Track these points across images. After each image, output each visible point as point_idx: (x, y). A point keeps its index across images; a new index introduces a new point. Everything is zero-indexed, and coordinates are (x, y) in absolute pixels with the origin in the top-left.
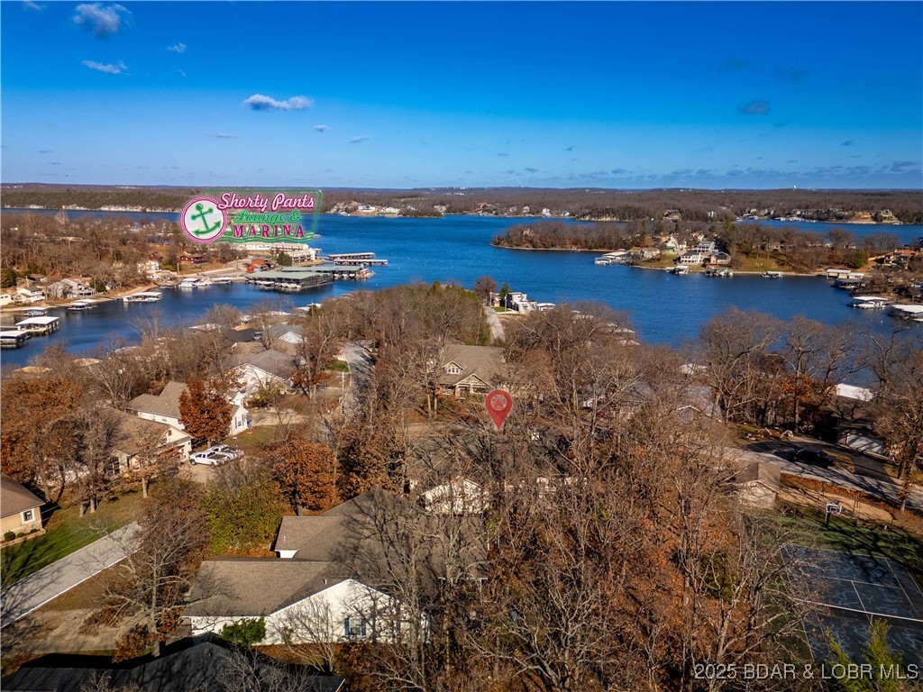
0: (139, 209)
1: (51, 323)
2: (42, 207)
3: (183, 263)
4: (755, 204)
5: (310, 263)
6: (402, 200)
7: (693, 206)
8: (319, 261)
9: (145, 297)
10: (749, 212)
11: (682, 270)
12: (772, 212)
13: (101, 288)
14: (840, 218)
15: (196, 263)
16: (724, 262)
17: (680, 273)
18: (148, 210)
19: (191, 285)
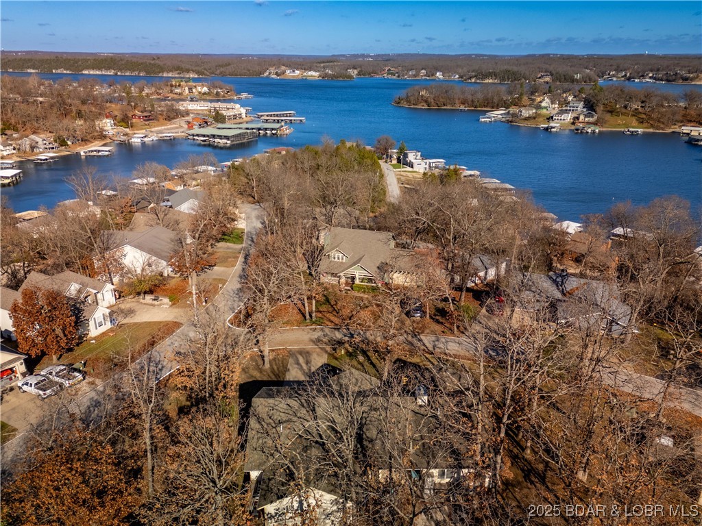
0: (111, 72)
1: (15, 175)
2: (37, 71)
3: (134, 120)
4: (615, 67)
5: (241, 120)
6: (322, 65)
7: (562, 69)
8: (248, 119)
9: (99, 151)
10: (609, 75)
11: (554, 128)
12: (628, 75)
13: (63, 143)
14: (686, 79)
15: (145, 120)
16: (591, 120)
17: (553, 130)
18: (119, 73)
19: (139, 140)
